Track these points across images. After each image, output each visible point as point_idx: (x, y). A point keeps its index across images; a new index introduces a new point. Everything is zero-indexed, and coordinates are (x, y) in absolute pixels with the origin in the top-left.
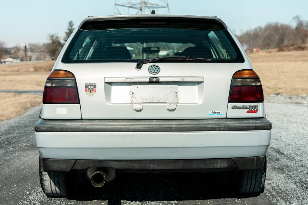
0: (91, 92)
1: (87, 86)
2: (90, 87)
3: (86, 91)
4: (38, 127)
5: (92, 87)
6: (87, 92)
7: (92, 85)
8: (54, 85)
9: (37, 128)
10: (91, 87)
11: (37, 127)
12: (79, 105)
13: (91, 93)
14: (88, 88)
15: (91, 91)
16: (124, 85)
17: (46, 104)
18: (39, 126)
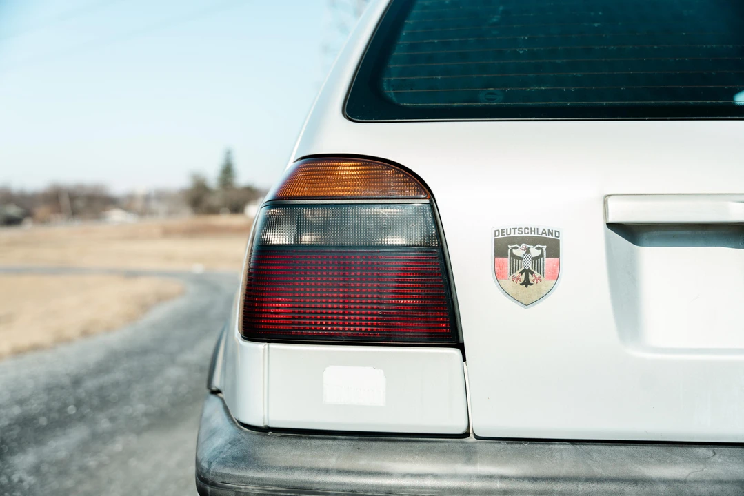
0: (531, 278)
1: (502, 247)
2: (519, 252)
3: (498, 276)
4: (219, 480)
5: (535, 252)
6: (503, 277)
7: (534, 241)
8: (307, 239)
9: (214, 484)
10: (528, 251)
11: (210, 477)
12: (456, 352)
13: (527, 283)
14: (513, 256)
15: (527, 272)
16: (707, 242)
17: (261, 346)
18: (222, 475)
